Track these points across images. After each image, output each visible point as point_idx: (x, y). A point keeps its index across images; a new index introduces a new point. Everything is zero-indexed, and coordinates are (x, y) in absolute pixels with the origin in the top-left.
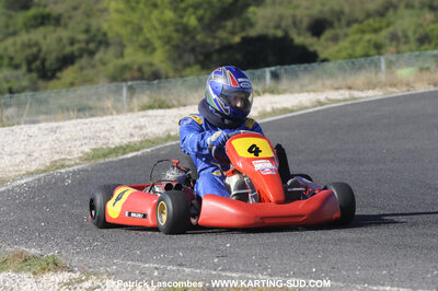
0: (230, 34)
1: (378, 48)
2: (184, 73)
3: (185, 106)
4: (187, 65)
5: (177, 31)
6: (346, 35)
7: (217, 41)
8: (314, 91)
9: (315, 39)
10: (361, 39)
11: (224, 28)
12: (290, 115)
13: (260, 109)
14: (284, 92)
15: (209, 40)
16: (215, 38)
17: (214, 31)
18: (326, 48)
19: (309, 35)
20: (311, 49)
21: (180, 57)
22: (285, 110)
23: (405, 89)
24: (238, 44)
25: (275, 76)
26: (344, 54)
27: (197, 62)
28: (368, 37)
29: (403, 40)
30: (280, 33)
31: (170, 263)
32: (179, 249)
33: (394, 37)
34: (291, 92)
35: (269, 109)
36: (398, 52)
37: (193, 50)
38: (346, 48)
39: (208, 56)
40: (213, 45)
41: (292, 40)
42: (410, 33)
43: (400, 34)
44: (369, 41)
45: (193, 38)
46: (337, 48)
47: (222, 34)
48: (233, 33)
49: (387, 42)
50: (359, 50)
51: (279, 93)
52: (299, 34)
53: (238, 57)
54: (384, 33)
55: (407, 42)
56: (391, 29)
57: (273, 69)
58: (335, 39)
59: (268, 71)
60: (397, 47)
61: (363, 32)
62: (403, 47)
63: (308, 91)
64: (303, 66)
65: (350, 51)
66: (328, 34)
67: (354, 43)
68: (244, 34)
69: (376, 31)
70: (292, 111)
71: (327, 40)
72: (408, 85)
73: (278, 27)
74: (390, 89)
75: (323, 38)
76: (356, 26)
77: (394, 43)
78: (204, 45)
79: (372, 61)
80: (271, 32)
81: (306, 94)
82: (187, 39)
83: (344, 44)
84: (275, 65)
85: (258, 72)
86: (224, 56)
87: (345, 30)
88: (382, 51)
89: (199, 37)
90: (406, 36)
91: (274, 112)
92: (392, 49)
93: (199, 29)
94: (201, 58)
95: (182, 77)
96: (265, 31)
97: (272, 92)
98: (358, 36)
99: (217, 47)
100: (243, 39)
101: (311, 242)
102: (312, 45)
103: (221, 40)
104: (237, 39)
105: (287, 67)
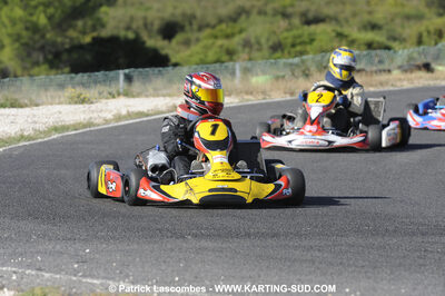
0: (82, 34)
1: (231, 53)
2: (32, 72)
3: (37, 105)
4: (37, 64)
5: (27, 29)
6: (198, 40)
7: (67, 40)
8: (170, 95)
9: (166, 43)
10: (213, 44)
11: (74, 27)
12: (145, 119)
13: (115, 112)
14: (138, 95)
15: (59, 40)
16: (66, 37)
17: (65, 30)
18: (178, 52)
19: (159, 38)
20: (163, 52)
21: (29, 55)
22: (140, 114)
23: (261, 97)
24: (89, 44)
25: (129, 79)
26: (196, 59)
27: (46, 61)
28: (220, 42)
29: (256, 47)
30: (131, 35)
31: (28, 267)
32: (38, 253)
33: (247, 44)
34: (147, 96)
35: (124, 112)
36: (250, 59)
37: (42, 48)
38: (197, 53)
39: (57, 55)
40: (63, 44)
41: (144, 43)
42: (263, 41)
43: (253, 40)
44: (221, 46)
45: (43, 36)
46: (188, 52)
47: (72, 33)
48: (84, 33)
49: (240, 48)
50: (211, 56)
51: (133, 97)
52: (150, 37)
53: (88, 57)
54: (237, 39)
55: (260, 50)
56: (243, 35)
57: (127, 71)
58: (187, 43)
59: (121, 73)
60: (249, 53)
61: (216, 37)
62: (256, 54)
63: (164, 96)
64: (156, 70)
65: (202, 56)
66: (179, 37)
67: (207, 48)
68: (95, 34)
69: (228, 36)
70: (147, 115)
71: (178, 43)
72: (264, 93)
73: (128, 28)
74: (246, 97)
75: (174, 41)
76: (207, 32)
77: (247, 50)
78: (54, 44)
79: (226, 67)
80: (122, 33)
81: (162, 98)
82: (37, 37)
83: (196, 48)
84: (128, 67)
85: (112, 74)
86: (75, 56)
87: (196, 35)
88: (235, 57)
89: (48, 36)
90: (259, 43)
91: (130, 115)
92: (245, 56)
93: (49, 28)
94: (50, 57)
95: (31, 76)
96: (115, 32)
97: (127, 94)
98: (210, 41)
99: (67, 46)
100: (94, 39)
101: (172, 250)
102: (163, 49)
103: (72, 39)
104: (87, 39)
105: (141, 70)
